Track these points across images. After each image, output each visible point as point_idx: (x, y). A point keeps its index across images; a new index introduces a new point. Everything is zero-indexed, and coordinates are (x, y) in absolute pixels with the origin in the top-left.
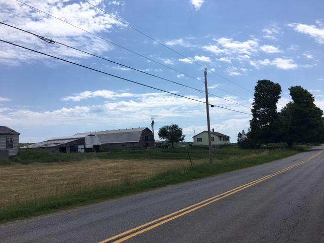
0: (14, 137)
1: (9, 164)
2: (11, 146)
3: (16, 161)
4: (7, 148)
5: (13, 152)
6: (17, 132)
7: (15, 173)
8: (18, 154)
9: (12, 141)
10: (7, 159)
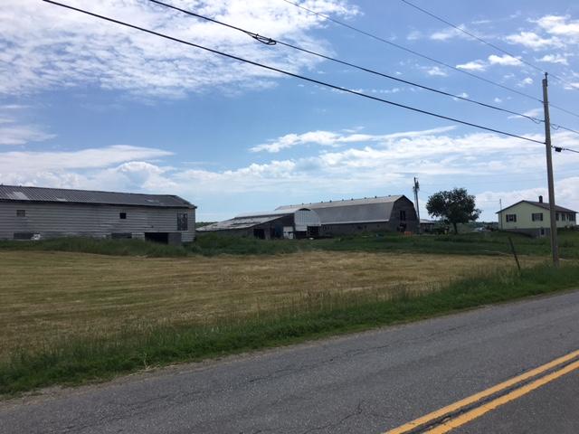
0: (189, 213)
1: (185, 255)
2: (185, 227)
3: (195, 251)
4: (179, 229)
5: (187, 236)
6: (192, 203)
7: (197, 271)
8: (195, 239)
9: (185, 219)
10: (181, 248)
